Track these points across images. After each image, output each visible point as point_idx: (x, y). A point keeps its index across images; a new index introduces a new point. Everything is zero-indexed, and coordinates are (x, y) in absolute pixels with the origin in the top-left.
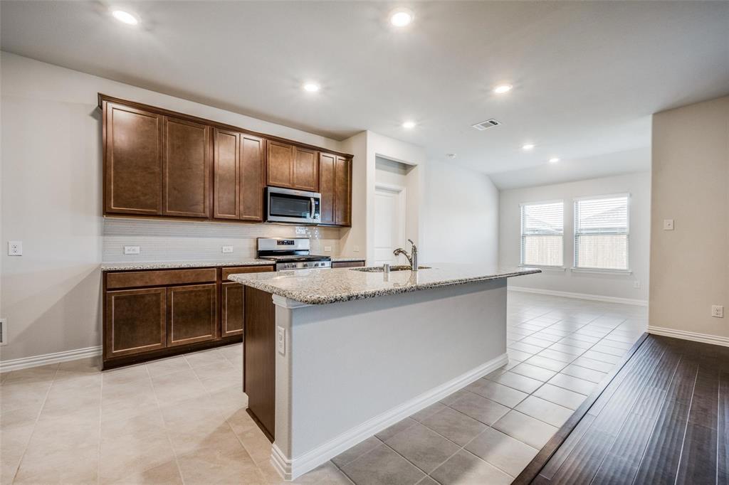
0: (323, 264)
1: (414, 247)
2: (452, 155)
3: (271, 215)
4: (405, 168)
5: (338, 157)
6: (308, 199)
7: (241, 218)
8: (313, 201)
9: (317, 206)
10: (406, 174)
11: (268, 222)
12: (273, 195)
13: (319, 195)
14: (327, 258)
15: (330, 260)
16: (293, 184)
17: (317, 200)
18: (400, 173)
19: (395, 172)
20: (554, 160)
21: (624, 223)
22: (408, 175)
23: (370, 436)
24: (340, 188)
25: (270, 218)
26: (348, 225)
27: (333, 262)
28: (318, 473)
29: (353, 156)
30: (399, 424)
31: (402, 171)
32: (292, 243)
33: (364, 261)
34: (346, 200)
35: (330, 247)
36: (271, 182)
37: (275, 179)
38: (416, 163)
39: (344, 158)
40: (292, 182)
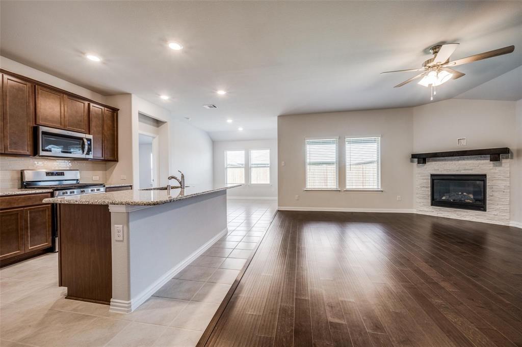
0: (98, 190)
1: (182, 174)
2: (188, 119)
3: (43, 150)
4: (158, 123)
5: (106, 108)
6: (81, 139)
7: (6, 152)
8: (85, 140)
9: (90, 145)
10: (158, 127)
11: (40, 156)
12: (44, 133)
13: (91, 137)
14: (101, 185)
15: (104, 186)
16: (65, 126)
17: (89, 140)
18: (153, 125)
19: (150, 125)
20: (241, 129)
21: (268, 162)
22: (159, 128)
23: (170, 279)
24: (109, 132)
25: (42, 153)
26: (115, 160)
27: (106, 188)
28: (147, 303)
29: (119, 110)
30: (183, 270)
31: (155, 124)
32: (62, 174)
33: (131, 186)
34: (114, 141)
35: (98, 177)
36: (40, 122)
37: (46, 119)
38: (166, 121)
39: (111, 110)
40: (63, 124)
